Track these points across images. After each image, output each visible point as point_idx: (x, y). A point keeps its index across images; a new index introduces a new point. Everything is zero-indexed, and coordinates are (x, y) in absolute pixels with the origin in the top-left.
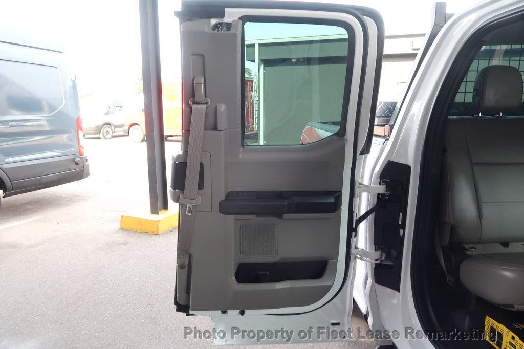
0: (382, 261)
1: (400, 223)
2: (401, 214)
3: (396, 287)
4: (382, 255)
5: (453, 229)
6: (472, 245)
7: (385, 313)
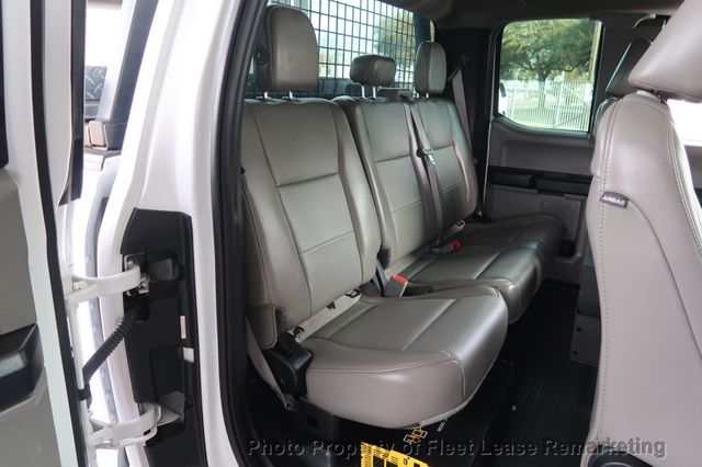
1: (184, 336)
2: (183, 318)
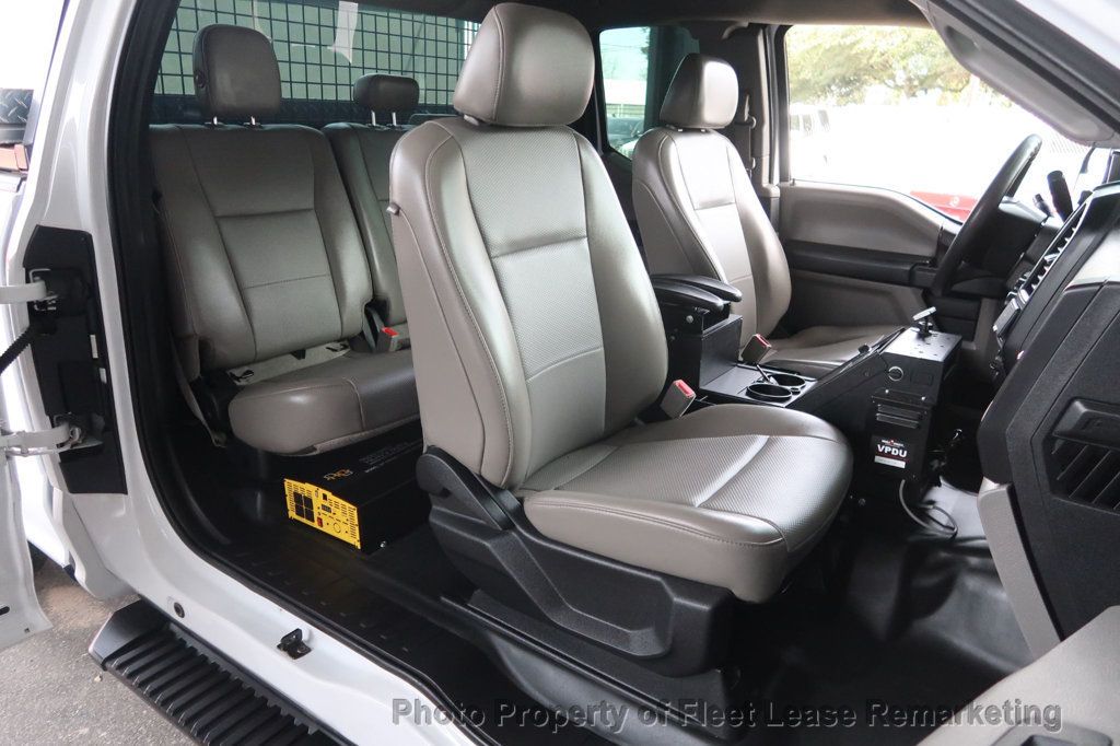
0: (76, 444)
1: (95, 355)
2: (93, 337)
3: (118, 485)
4: (72, 433)
5: (204, 345)
6: (246, 368)
7: (105, 542)
